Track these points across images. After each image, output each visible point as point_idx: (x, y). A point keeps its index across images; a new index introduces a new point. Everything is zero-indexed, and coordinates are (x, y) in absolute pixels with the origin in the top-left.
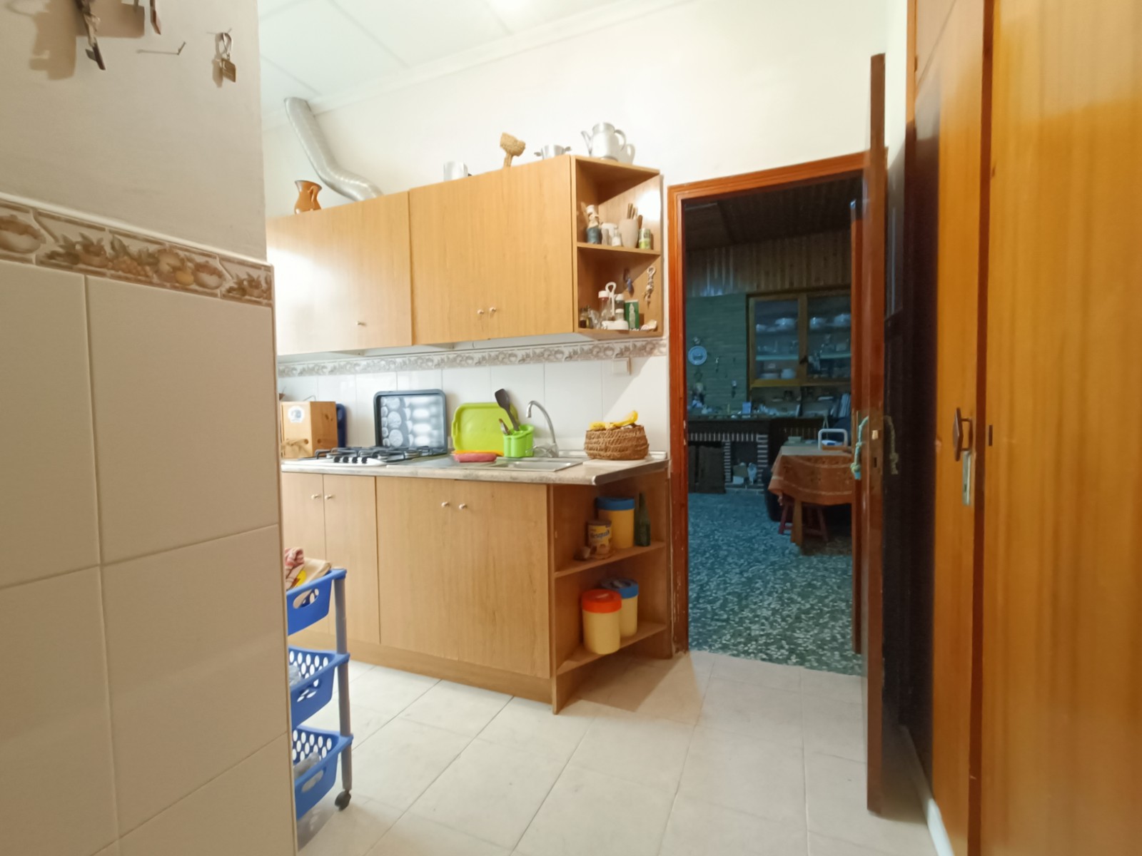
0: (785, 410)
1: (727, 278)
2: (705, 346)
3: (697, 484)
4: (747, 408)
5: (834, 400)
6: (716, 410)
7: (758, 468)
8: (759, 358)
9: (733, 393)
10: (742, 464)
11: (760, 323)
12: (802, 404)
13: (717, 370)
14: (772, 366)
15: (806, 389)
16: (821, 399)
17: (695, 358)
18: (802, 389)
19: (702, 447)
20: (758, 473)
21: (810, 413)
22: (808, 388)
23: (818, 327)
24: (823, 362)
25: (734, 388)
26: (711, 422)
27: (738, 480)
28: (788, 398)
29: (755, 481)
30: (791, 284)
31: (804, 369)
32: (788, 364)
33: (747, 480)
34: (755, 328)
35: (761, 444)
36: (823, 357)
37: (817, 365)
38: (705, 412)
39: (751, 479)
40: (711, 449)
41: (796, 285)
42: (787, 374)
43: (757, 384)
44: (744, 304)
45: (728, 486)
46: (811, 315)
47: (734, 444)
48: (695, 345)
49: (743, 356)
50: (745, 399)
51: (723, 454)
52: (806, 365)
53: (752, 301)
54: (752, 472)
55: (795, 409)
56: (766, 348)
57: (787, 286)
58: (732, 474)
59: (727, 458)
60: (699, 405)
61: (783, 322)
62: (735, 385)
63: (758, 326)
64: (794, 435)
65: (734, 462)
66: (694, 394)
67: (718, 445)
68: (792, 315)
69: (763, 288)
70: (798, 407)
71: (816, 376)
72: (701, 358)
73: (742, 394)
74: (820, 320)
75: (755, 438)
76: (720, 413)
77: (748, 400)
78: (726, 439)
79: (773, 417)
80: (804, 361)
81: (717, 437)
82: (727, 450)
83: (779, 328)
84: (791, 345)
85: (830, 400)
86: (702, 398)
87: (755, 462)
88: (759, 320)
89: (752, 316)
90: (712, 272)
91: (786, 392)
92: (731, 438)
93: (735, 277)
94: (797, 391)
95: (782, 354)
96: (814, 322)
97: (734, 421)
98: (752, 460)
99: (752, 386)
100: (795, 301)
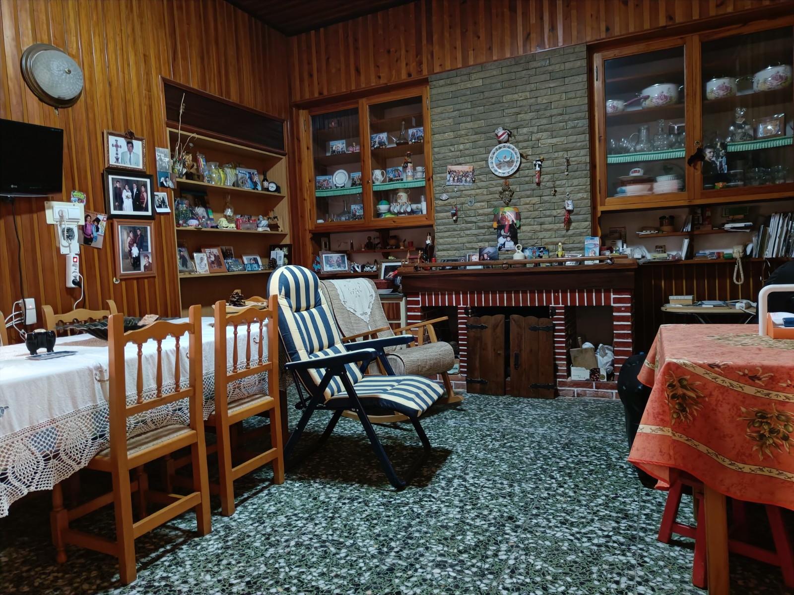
0: (662, 249)
1: (553, 28)
2: (516, 143)
3: (509, 379)
4: (592, 248)
5: (754, 229)
6: (537, 254)
7: (616, 353)
8: (612, 159)
9: (568, 222)
10: (588, 345)
11: (613, 99)
12: (691, 236)
13: (538, 184)
14: (637, 173)
15: (699, 211)
16: (728, 226)
17: (500, 165)
18: (692, 209)
19: (515, 316)
20: (614, 362)
21: (708, 252)
22: (703, 207)
23: (722, 93)
24: (732, 158)
25: (570, 212)
26: (530, 273)
27: (579, 373)
28: (666, 228)
29: (610, 376)
30: (670, 18)
31: (696, 173)
32: (667, 167)
33: (595, 372)
34: (605, 107)
35: (619, 310)
36: (731, 149)
37: (721, 163)
38: (518, 256)
39: (603, 372)
40: (532, 319)
41: (679, 18)
42: (666, 184)
43: (611, 204)
44: (584, 63)
45: (564, 384)
46: (706, 78)
47: (571, 312)
48: (500, 142)
49: (582, 157)
50: (590, 231)
51: (553, 329)
52: (700, 165)
53: (598, 60)
54: (605, 360)
55: (680, 249)
56: (625, 143)
57: (662, 22)
58: (569, 363)
59: (560, 336)
60: (510, 245)
61: (657, 93)
62: (570, 208)
63: (610, 103)
64: (679, 293)
66: (501, 227)
67: (544, 312)
68: (675, 78)
69: (618, 31)
70: (686, 242)
71: (720, 185)
72: (510, 163)
73: (582, 224)
74: (724, 81)
75: (608, 298)
76: (545, 257)
77: (594, 234)
78: (557, 302)
79: (642, 261)
80: (697, 157)
81: (540, 300)
82: (559, 323)
83: (647, 104)
84: (671, 131)
85: (746, 227)
86: (513, 233)
87: (611, 343)
88: (610, 92)
89: (598, 85)
90: (526, 15)
91: (662, 218)
92: (565, 301)
93: (566, 17)
94: (684, 215)
95: (653, 148)
96: (715, 87)
97: (571, 272)
98: (604, 337)
99: (600, 209)
100: (677, 52)
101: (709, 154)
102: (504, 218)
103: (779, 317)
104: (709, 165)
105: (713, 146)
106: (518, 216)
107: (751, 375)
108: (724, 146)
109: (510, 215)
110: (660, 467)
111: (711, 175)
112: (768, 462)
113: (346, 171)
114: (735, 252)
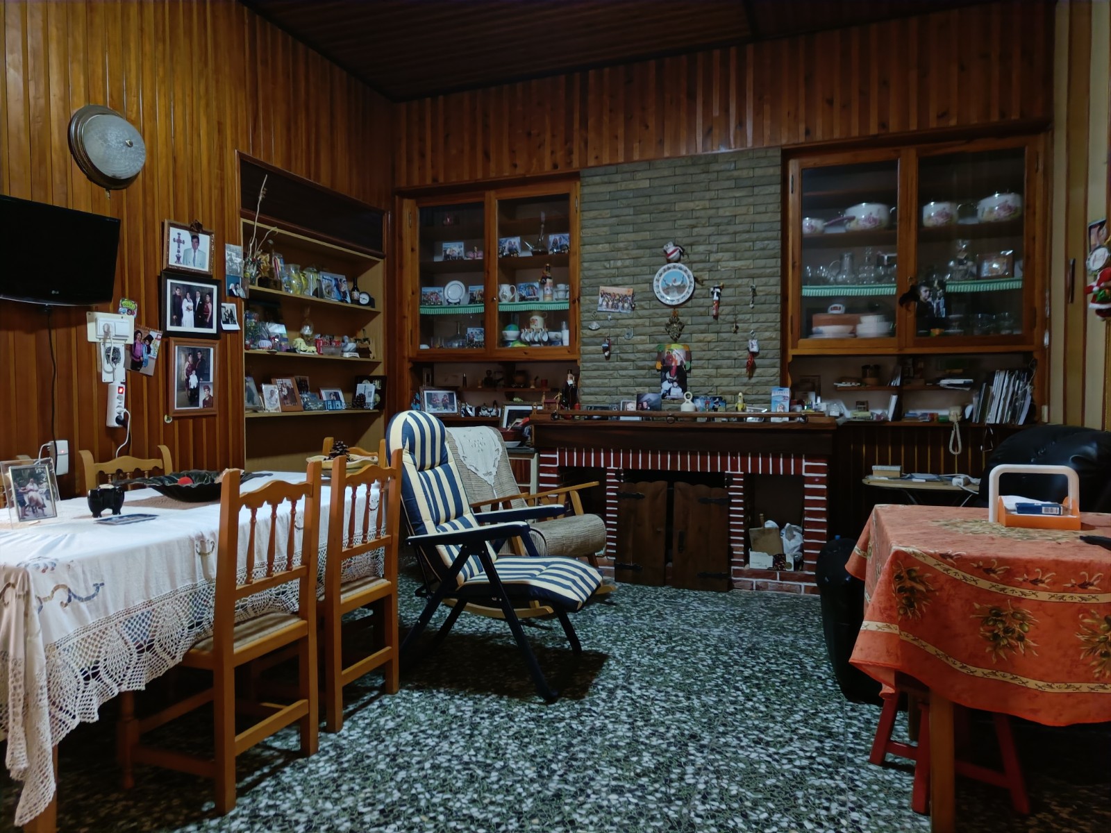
0: (863, 405)
1: (741, 124)
2: (690, 264)
3: (670, 565)
4: (781, 400)
5: (975, 387)
6: (711, 405)
7: (806, 535)
8: (808, 291)
9: (752, 368)
10: (770, 524)
11: (811, 217)
12: (899, 391)
13: (716, 317)
15: (910, 361)
16: (944, 382)
17: (667, 290)
18: (902, 359)
19: (681, 484)
20: (803, 547)
21: (919, 413)
22: (915, 357)
23: (941, 221)
24: (950, 298)
25: (754, 354)
26: (702, 430)
27: (760, 560)
28: (870, 380)
29: (798, 564)
30: (883, 125)
31: (909, 316)
32: (872, 306)
33: (779, 559)
34: (801, 227)
35: (812, 480)
36: (950, 288)
37: (938, 304)
38: (687, 407)
39: (790, 560)
40: (703, 488)
41: (894, 126)
42: (870, 326)
43: (804, 347)
44: (778, 171)
45: (739, 573)
46: (923, 201)
47: (751, 480)
48: (669, 261)
49: (772, 286)
50: (778, 379)
51: (728, 501)
52: (913, 305)
53: (794, 167)
54: (792, 543)
55: (887, 406)
56: (823, 272)
57: (874, 130)
58: (748, 546)
59: (737, 512)
60: (676, 392)
61: (864, 214)
62: (755, 349)
63: (807, 221)
64: (883, 462)
65: (752, 520)
66: (666, 368)
67: (718, 480)
68: (885, 197)
69: (819, 136)
70: (894, 398)
71: (936, 332)
72: (680, 289)
73: (769, 370)
74: (944, 206)
75: (798, 466)
76: (721, 410)
77: (783, 385)
78: (735, 468)
79: (840, 421)
80: (910, 296)
81: (714, 464)
82: (736, 494)
83: (852, 226)
84: (879, 262)
85: (965, 385)
86: (681, 377)
87: (798, 520)
88: (809, 208)
89: (793, 198)
90: (707, 106)
91: (865, 368)
92: (744, 467)
93: (758, 112)
94: (891, 366)
95: (859, 282)
96: (933, 211)
97: (753, 429)
98: (792, 514)
99: (792, 352)
100: (890, 166)
101: (924, 293)
102: (670, 357)
103: (1011, 501)
104: (925, 308)
105: (929, 284)
106: (689, 356)
107: (984, 567)
108: (943, 285)
109: (677, 353)
110: (887, 669)
111: (926, 317)
112: (1003, 665)
113: (462, 281)
114: (951, 413)
